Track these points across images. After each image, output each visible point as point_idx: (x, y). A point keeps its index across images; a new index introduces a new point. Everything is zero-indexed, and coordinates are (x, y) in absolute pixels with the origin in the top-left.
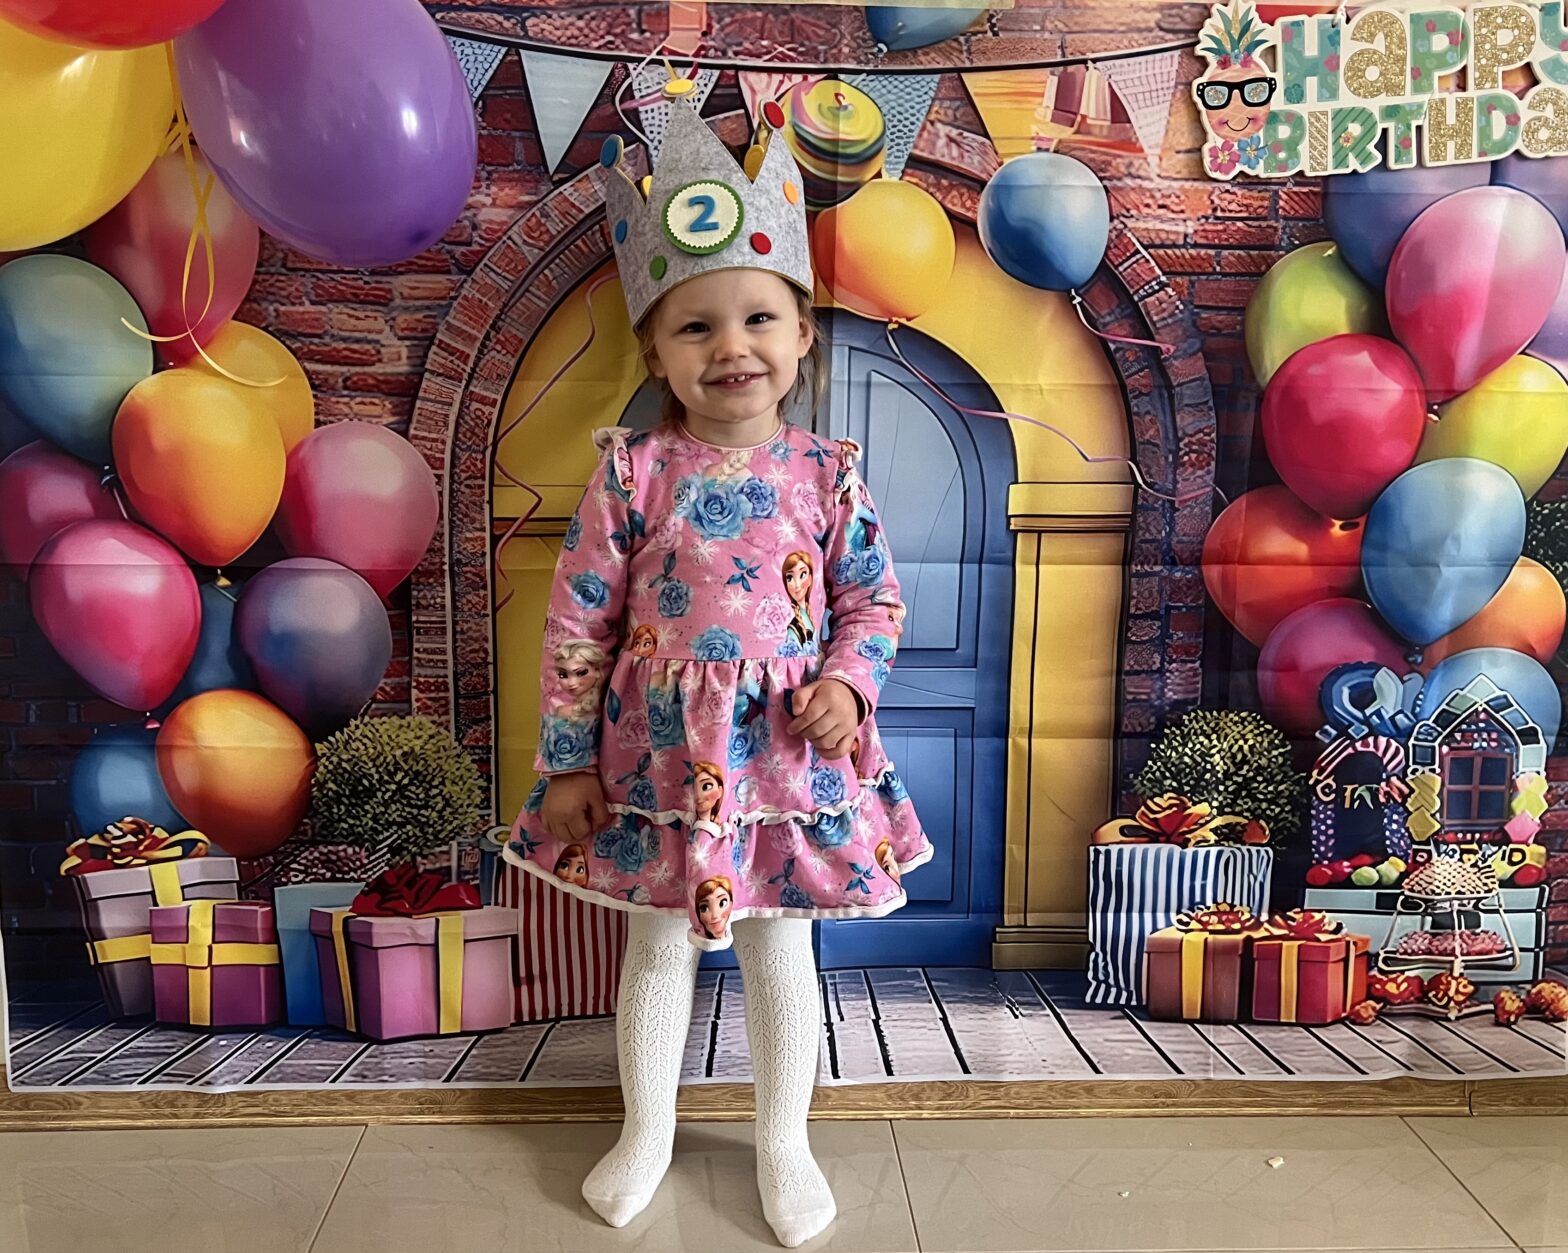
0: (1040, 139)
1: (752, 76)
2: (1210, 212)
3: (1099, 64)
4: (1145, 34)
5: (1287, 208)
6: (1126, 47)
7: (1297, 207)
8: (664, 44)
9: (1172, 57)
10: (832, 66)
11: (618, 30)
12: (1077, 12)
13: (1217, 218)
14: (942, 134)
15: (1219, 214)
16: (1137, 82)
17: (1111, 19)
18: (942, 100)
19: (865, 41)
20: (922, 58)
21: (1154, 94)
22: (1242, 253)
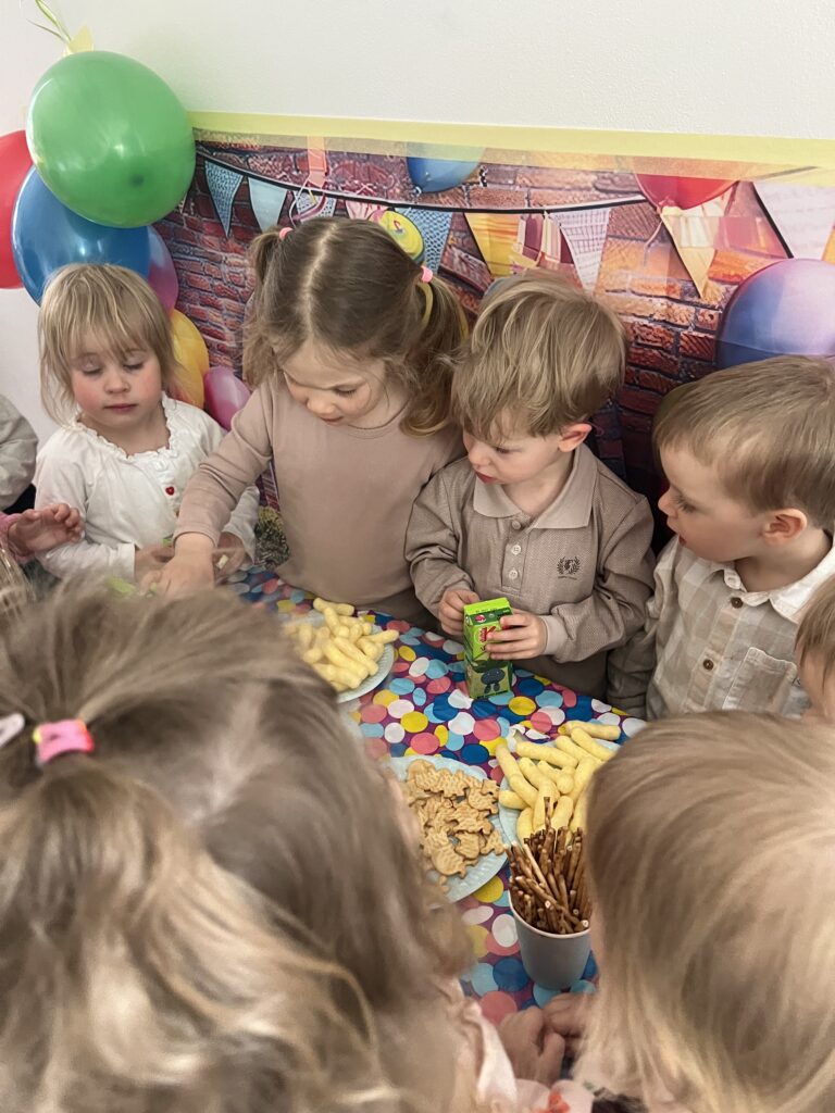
0: (516, 267)
1: (353, 204)
2: (633, 338)
3: (552, 215)
4: (584, 192)
5: (687, 348)
6: (571, 202)
7: (695, 348)
8: (308, 179)
9: (605, 213)
10: (390, 201)
11: (287, 169)
12: (537, 171)
13: (638, 344)
14: (456, 255)
15: (640, 341)
16: (579, 231)
17: (560, 179)
18: (455, 231)
19: (408, 184)
20: (441, 199)
21: (591, 243)
22: (655, 374)
